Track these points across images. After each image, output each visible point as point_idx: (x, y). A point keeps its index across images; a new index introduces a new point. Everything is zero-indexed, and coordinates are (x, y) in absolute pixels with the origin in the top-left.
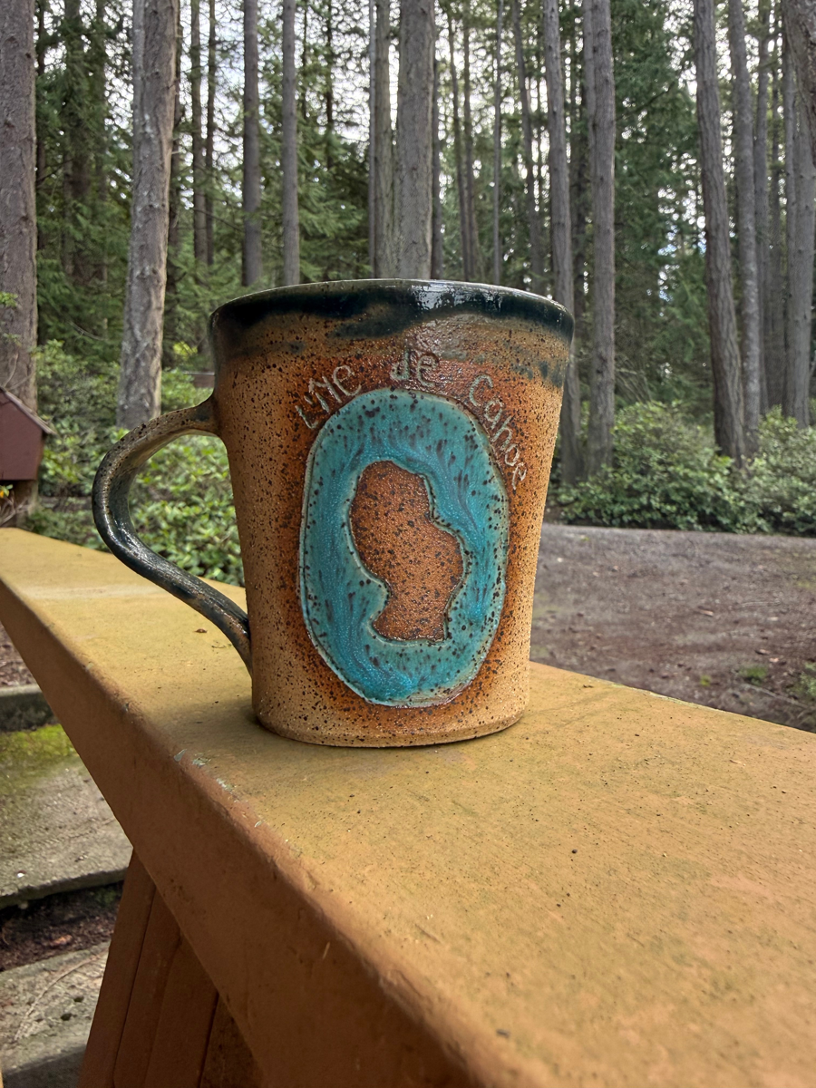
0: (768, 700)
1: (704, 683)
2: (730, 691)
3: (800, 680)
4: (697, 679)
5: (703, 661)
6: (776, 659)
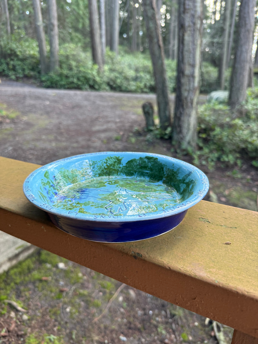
0: (122, 145)
1: (105, 143)
2: (112, 144)
3: (129, 139)
6: (121, 133)
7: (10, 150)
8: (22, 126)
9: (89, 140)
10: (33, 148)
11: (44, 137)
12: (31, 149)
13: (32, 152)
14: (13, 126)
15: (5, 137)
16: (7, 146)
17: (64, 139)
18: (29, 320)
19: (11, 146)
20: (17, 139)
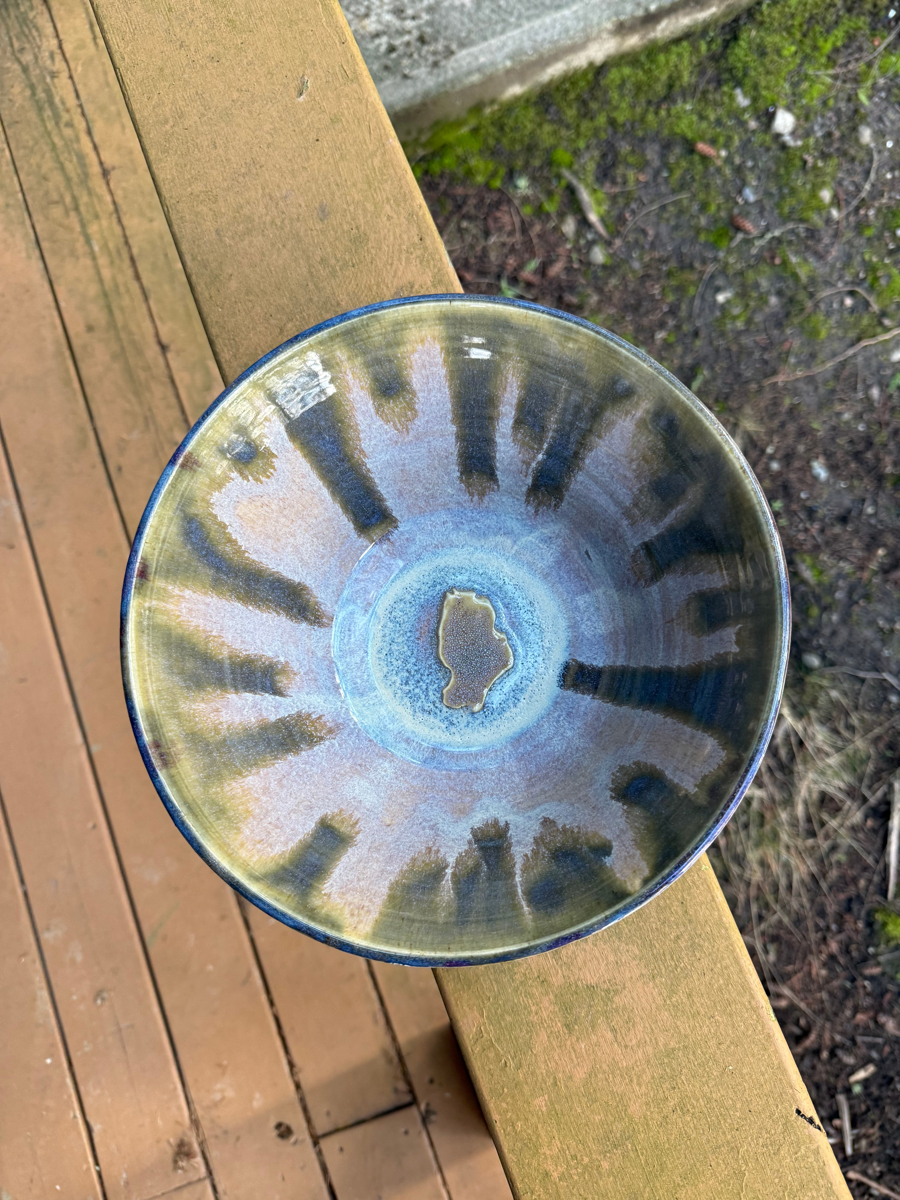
18: (604, 267)
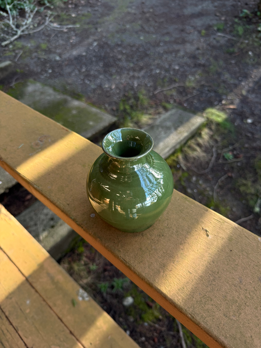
0: (226, 39)
1: (203, 34)
2: (212, 37)
3: (234, 28)
4: (200, 32)
5: (198, 22)
6: (223, 18)
7: (95, 46)
8: (100, 10)
9: (183, 31)
10: (119, 43)
11: (128, 26)
12: (118, 45)
13: (119, 49)
14: (89, 10)
15: (86, 27)
16: (90, 40)
17: (152, 29)
19: (95, 40)
20: (99, 30)
